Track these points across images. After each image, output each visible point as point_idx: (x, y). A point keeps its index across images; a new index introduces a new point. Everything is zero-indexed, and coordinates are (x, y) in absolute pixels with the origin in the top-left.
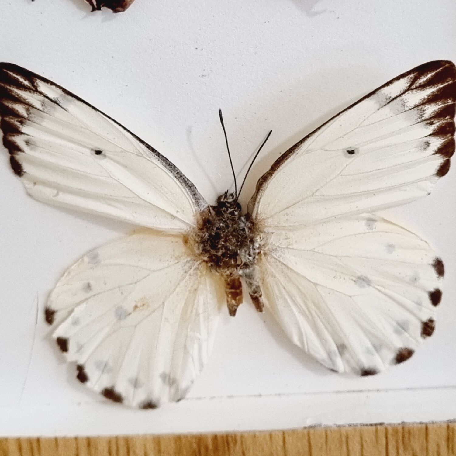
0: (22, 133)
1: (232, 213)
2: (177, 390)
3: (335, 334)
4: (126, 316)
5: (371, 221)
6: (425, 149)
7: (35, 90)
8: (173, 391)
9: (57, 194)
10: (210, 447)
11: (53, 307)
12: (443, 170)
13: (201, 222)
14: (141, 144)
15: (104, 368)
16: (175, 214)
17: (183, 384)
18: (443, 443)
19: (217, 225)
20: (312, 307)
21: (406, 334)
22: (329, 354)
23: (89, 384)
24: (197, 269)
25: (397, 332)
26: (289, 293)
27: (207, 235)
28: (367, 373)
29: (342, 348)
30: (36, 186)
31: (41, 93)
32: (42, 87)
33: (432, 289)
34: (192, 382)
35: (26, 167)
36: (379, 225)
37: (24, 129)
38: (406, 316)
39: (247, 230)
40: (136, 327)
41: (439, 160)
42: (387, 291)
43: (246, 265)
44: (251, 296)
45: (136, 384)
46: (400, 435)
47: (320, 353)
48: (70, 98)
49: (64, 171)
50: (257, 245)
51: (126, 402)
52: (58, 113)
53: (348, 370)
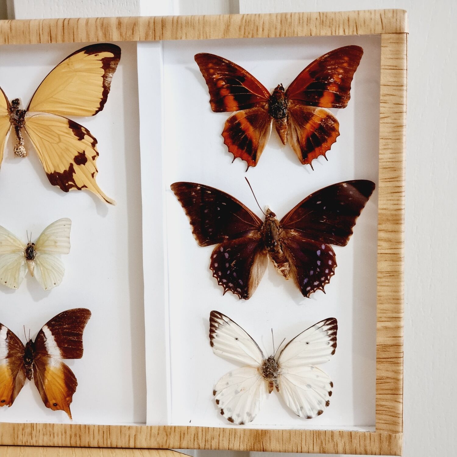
0: (215, 332)
1: (272, 361)
2: (251, 417)
3: (300, 403)
4: (238, 393)
5: (312, 367)
6: (328, 345)
7: (222, 319)
8: (250, 418)
9: (223, 353)
10: (260, 434)
11: (216, 390)
12: (333, 353)
13: (263, 363)
14: (249, 337)
15: (229, 410)
16: (256, 360)
17: (253, 415)
18: (330, 437)
19: (268, 364)
20: (293, 393)
21: (321, 405)
22: (298, 410)
23: (224, 415)
24: (260, 378)
25: (318, 404)
26: (287, 388)
27: (264, 367)
28: (309, 417)
29: (302, 408)
30: (217, 350)
31: (223, 320)
32: (224, 318)
33: (329, 391)
34: (256, 415)
35: (215, 344)
36: (314, 369)
37: (216, 331)
38: (321, 399)
39: (276, 367)
40: (241, 396)
41: (332, 349)
42: (316, 390)
43: (275, 377)
44: (276, 387)
45: (238, 416)
46: (318, 433)
47: (295, 410)
48: (231, 321)
49: (226, 345)
50: (279, 372)
51: (234, 422)
52: (227, 326)
53: (303, 416)
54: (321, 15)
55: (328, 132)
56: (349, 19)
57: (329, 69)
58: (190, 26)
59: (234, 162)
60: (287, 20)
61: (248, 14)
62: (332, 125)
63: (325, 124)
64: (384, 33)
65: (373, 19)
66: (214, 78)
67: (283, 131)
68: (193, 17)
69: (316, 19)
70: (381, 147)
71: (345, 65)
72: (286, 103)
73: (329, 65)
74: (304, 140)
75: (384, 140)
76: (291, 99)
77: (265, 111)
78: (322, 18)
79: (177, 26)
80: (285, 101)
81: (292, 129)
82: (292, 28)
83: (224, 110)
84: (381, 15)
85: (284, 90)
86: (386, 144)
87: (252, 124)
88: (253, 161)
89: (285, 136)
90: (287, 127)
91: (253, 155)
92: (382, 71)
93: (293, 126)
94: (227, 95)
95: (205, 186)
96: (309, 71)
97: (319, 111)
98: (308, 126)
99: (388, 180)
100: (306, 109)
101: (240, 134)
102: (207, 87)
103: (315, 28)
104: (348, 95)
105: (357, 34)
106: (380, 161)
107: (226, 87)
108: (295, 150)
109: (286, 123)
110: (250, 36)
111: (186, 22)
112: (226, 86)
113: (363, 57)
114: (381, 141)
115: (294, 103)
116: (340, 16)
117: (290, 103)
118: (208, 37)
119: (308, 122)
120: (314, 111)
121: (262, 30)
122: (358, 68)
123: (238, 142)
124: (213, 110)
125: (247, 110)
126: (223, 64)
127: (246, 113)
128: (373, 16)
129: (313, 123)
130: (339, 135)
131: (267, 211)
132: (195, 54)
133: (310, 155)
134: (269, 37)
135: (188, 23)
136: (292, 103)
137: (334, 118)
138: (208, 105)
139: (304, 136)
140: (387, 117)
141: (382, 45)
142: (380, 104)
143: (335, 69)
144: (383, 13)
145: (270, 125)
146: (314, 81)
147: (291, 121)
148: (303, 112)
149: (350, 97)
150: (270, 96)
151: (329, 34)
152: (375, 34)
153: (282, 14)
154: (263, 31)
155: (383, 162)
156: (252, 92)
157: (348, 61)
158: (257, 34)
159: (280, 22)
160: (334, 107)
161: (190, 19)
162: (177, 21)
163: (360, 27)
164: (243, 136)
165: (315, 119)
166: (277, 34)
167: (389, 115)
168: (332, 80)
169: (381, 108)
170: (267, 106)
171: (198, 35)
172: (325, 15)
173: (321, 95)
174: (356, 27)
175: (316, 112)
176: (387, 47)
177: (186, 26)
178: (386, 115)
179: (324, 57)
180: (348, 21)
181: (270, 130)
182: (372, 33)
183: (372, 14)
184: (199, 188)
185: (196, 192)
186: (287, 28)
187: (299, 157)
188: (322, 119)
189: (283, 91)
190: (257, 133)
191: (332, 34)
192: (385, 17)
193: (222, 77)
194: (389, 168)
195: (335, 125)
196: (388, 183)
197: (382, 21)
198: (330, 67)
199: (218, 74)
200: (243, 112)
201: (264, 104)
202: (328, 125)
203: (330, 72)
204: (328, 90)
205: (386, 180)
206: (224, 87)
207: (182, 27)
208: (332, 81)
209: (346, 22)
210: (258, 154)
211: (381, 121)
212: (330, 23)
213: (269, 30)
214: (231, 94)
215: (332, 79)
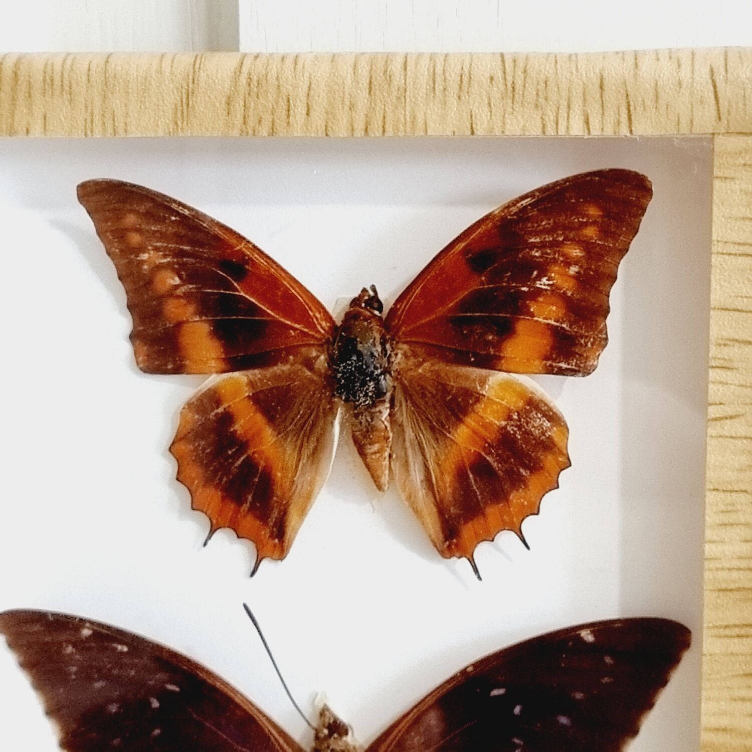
54: (507, 66)
55: (530, 456)
56: (602, 82)
57: (533, 246)
58: (57, 92)
59: (209, 542)
60: (389, 79)
61: (257, 57)
62: (543, 433)
63: (520, 427)
64: (723, 131)
65: (684, 86)
66: (143, 262)
67: (376, 447)
68: (69, 62)
69: (492, 79)
70: (711, 518)
71: (591, 232)
72: (389, 352)
73: (536, 234)
74: (448, 479)
75: (722, 495)
76: (404, 343)
77: (315, 378)
78: (509, 78)
79: (14, 89)
80: (384, 350)
81: (408, 444)
82: (408, 109)
83: (178, 369)
84: (712, 71)
85: (380, 308)
86: (729, 508)
87: (271, 419)
88: (276, 541)
89: (384, 463)
90: (391, 435)
91: (275, 523)
92: (714, 259)
93: (409, 434)
94: (187, 321)
95: (109, 628)
96: (465, 251)
97: (500, 384)
98: (462, 434)
99: (736, 631)
100: (458, 376)
101: (230, 452)
102: (120, 288)
103: (486, 109)
104: (601, 332)
105: (631, 132)
106: (707, 564)
107: (184, 293)
108: (417, 511)
109: (386, 423)
110: (264, 131)
111: (45, 77)
112: (183, 289)
113: (653, 207)
114: (710, 497)
115: (415, 355)
116: (574, 71)
117: (400, 356)
118: (121, 131)
119: (461, 421)
120: (483, 382)
121: (304, 112)
122: (633, 242)
123: (225, 479)
124: (142, 365)
125: (256, 371)
126: (173, 218)
127: (251, 384)
128: (685, 74)
129: (477, 423)
130: (569, 464)
131: (322, 714)
132: (80, 182)
133: (467, 531)
134: (327, 135)
135: (52, 80)
136: (405, 355)
137: (551, 410)
138: (126, 349)
139: (450, 466)
140: (731, 417)
141: (716, 172)
142: (708, 372)
143: (555, 244)
144: (719, 64)
145: (332, 423)
146: (482, 283)
147: (404, 417)
148: (444, 386)
149: (606, 339)
150: (334, 328)
151: (535, 131)
152: (692, 136)
153: (373, 60)
154: (308, 114)
155: (717, 569)
156: (272, 314)
157: (599, 220)
158: (288, 123)
159: (366, 85)
160: (550, 371)
161: (58, 68)
162: (16, 74)
163: (640, 109)
164: (239, 457)
165: (484, 410)
166: (355, 126)
167: (740, 410)
168: (543, 283)
169: (711, 386)
170: (322, 361)
171: (86, 120)
172: (521, 65)
173: (506, 330)
174: (629, 110)
175: (491, 388)
176: (733, 179)
177: (44, 93)
178: (729, 410)
179: (519, 205)
180: (601, 87)
181: (333, 441)
182: (682, 131)
183: (683, 66)
184: (86, 632)
185: (79, 645)
186: (389, 109)
187: (430, 536)
188: (510, 411)
189: (377, 313)
190: (290, 451)
191: (544, 132)
192: (726, 80)
193: (169, 259)
194: (738, 589)
195: (554, 433)
196: (736, 640)
197: (716, 93)
198: (538, 240)
199: (156, 249)
200: (240, 377)
201: (314, 354)
202: (527, 433)
203: (537, 254)
204: (533, 315)
205: (728, 632)
206: (179, 292)
207: (30, 96)
208: (543, 287)
209: (595, 91)
210: (293, 518)
211: (711, 431)
212: (537, 94)
213: (330, 113)
214: (201, 317)
215: (544, 280)
